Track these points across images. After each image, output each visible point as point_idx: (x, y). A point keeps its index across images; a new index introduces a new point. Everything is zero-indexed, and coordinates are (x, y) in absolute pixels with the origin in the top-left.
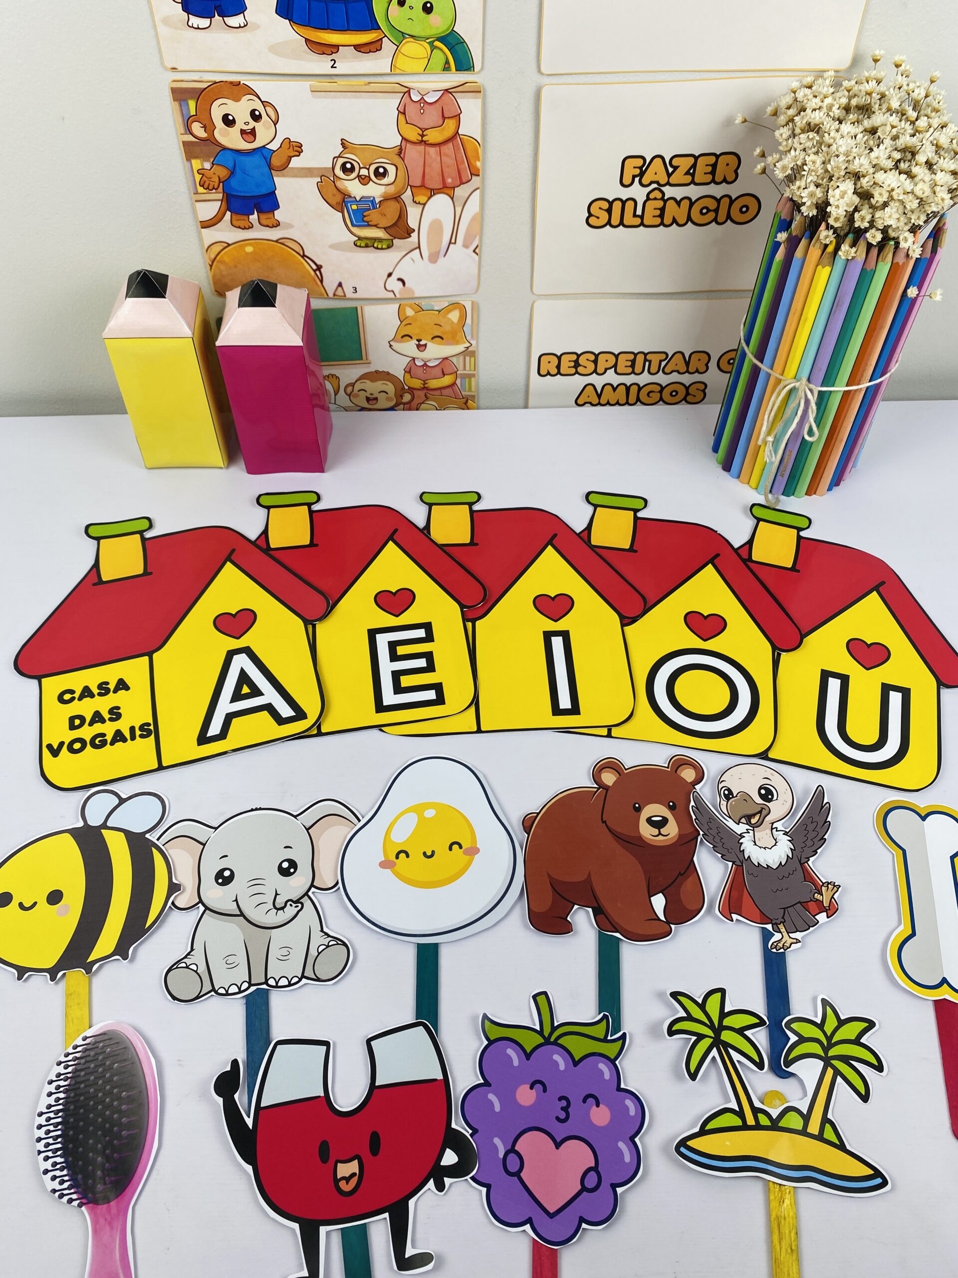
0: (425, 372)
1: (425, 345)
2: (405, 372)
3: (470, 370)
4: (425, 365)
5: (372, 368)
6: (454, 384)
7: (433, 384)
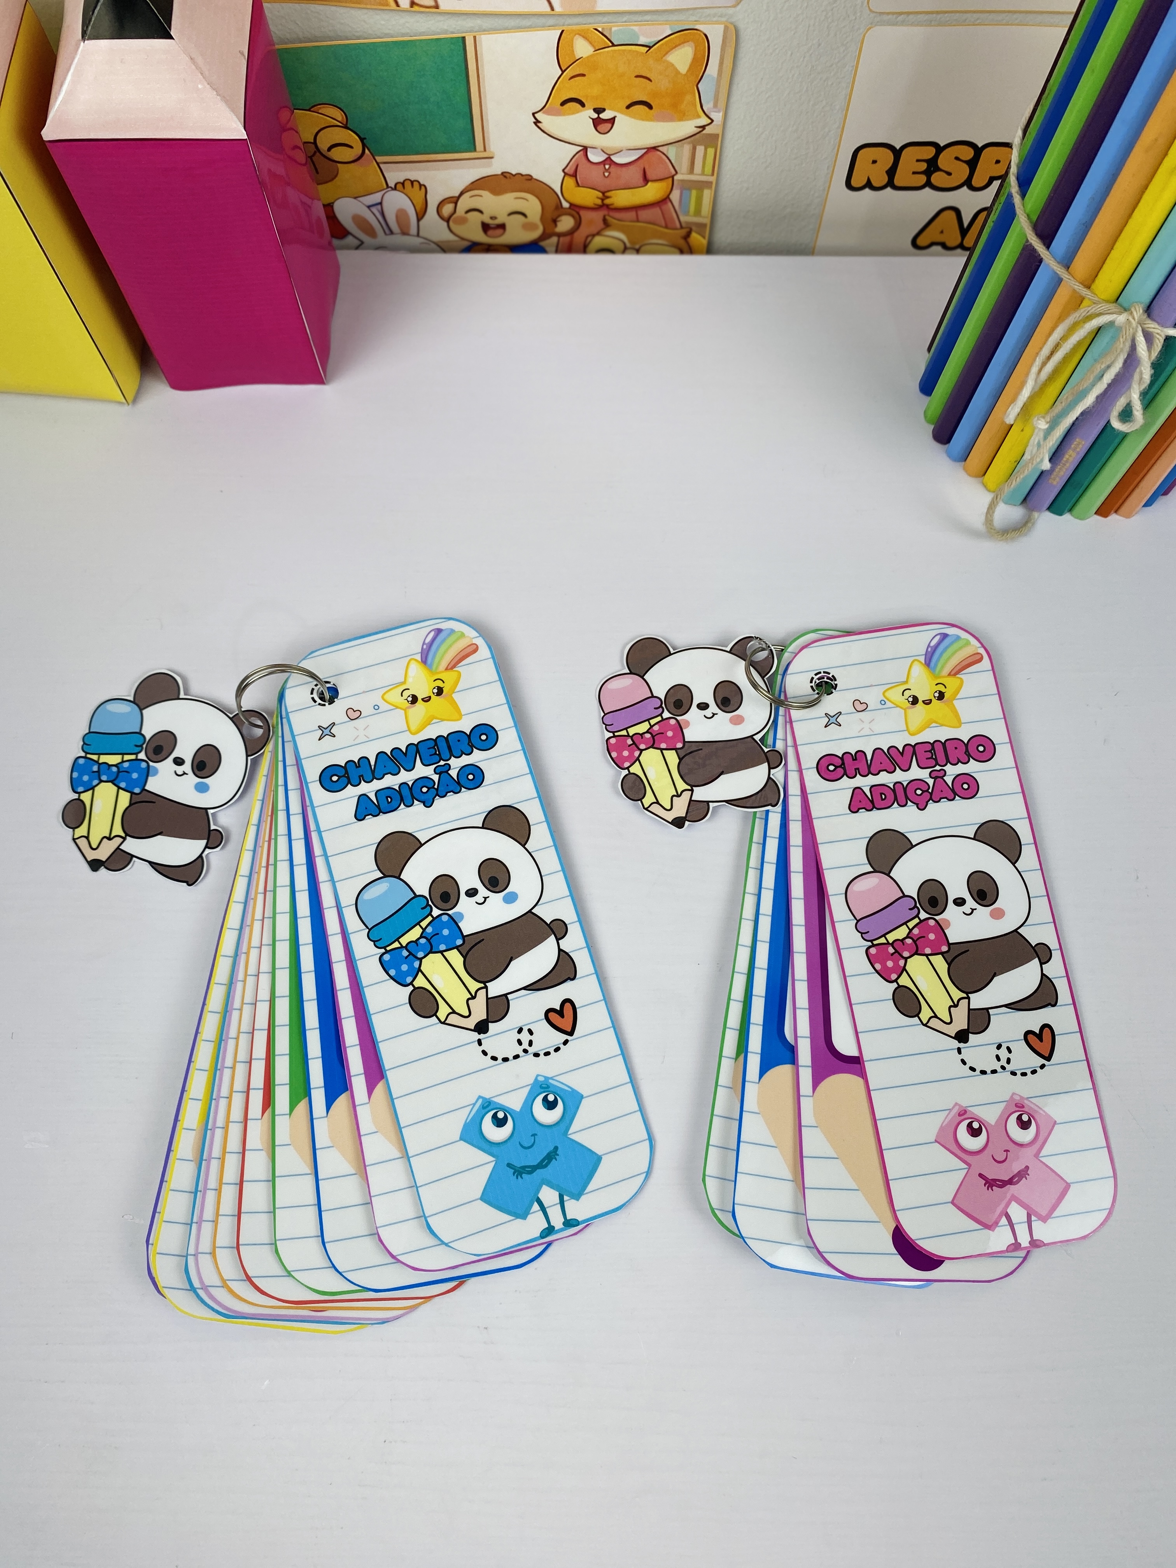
0: (606, 174)
1: (612, 121)
2: (566, 174)
3: (703, 174)
4: (608, 160)
5: (495, 168)
6: (666, 199)
7: (621, 198)
